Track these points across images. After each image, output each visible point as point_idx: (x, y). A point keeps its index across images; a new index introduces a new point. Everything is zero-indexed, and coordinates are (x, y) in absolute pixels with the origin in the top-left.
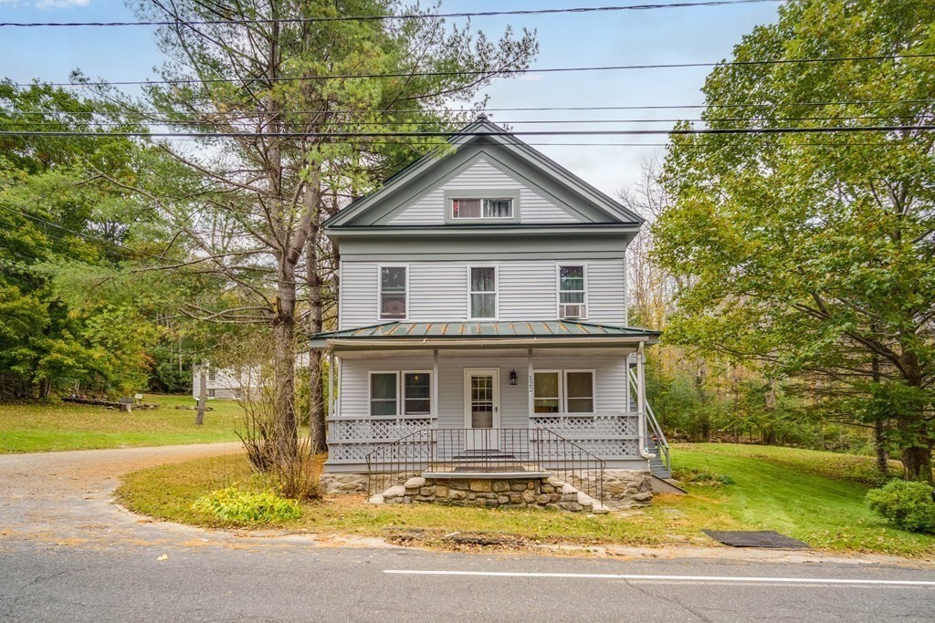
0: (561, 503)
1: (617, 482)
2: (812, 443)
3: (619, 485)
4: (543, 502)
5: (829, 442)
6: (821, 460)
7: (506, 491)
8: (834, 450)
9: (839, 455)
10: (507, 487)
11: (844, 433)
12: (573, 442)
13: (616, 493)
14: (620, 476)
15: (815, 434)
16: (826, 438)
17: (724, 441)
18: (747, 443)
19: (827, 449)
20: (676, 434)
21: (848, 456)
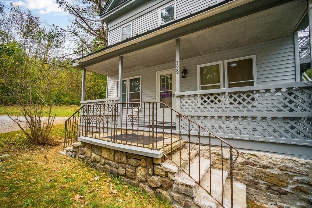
0: (173, 194)
1: (276, 172)
3: (279, 175)
4: (153, 185)
7: (123, 163)
10: (124, 159)
12: (189, 118)
13: (275, 185)
14: (280, 164)
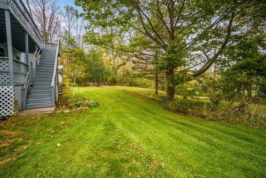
2: (140, 86)
5: (144, 86)
6: (141, 91)
8: (145, 88)
9: (146, 89)
11: (147, 83)
15: (141, 84)
16: (143, 85)
17: (120, 85)
18: (126, 86)
19: (143, 88)
20: (107, 83)
21: (148, 89)
